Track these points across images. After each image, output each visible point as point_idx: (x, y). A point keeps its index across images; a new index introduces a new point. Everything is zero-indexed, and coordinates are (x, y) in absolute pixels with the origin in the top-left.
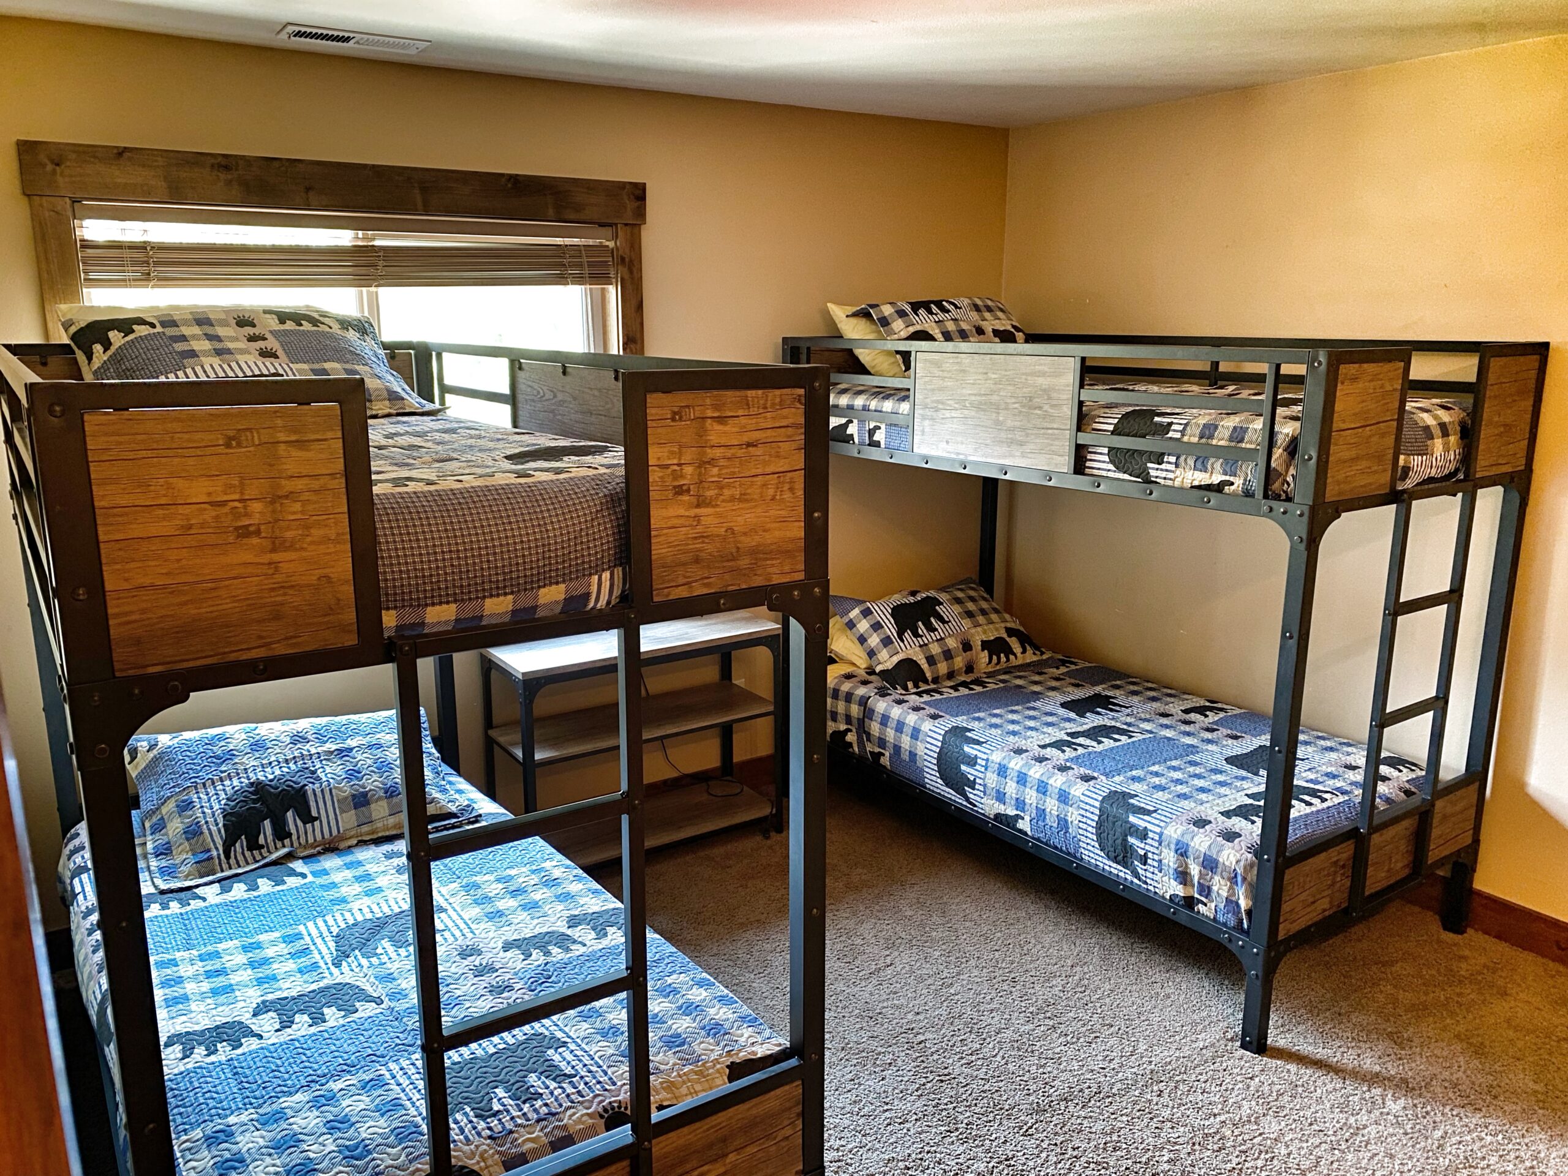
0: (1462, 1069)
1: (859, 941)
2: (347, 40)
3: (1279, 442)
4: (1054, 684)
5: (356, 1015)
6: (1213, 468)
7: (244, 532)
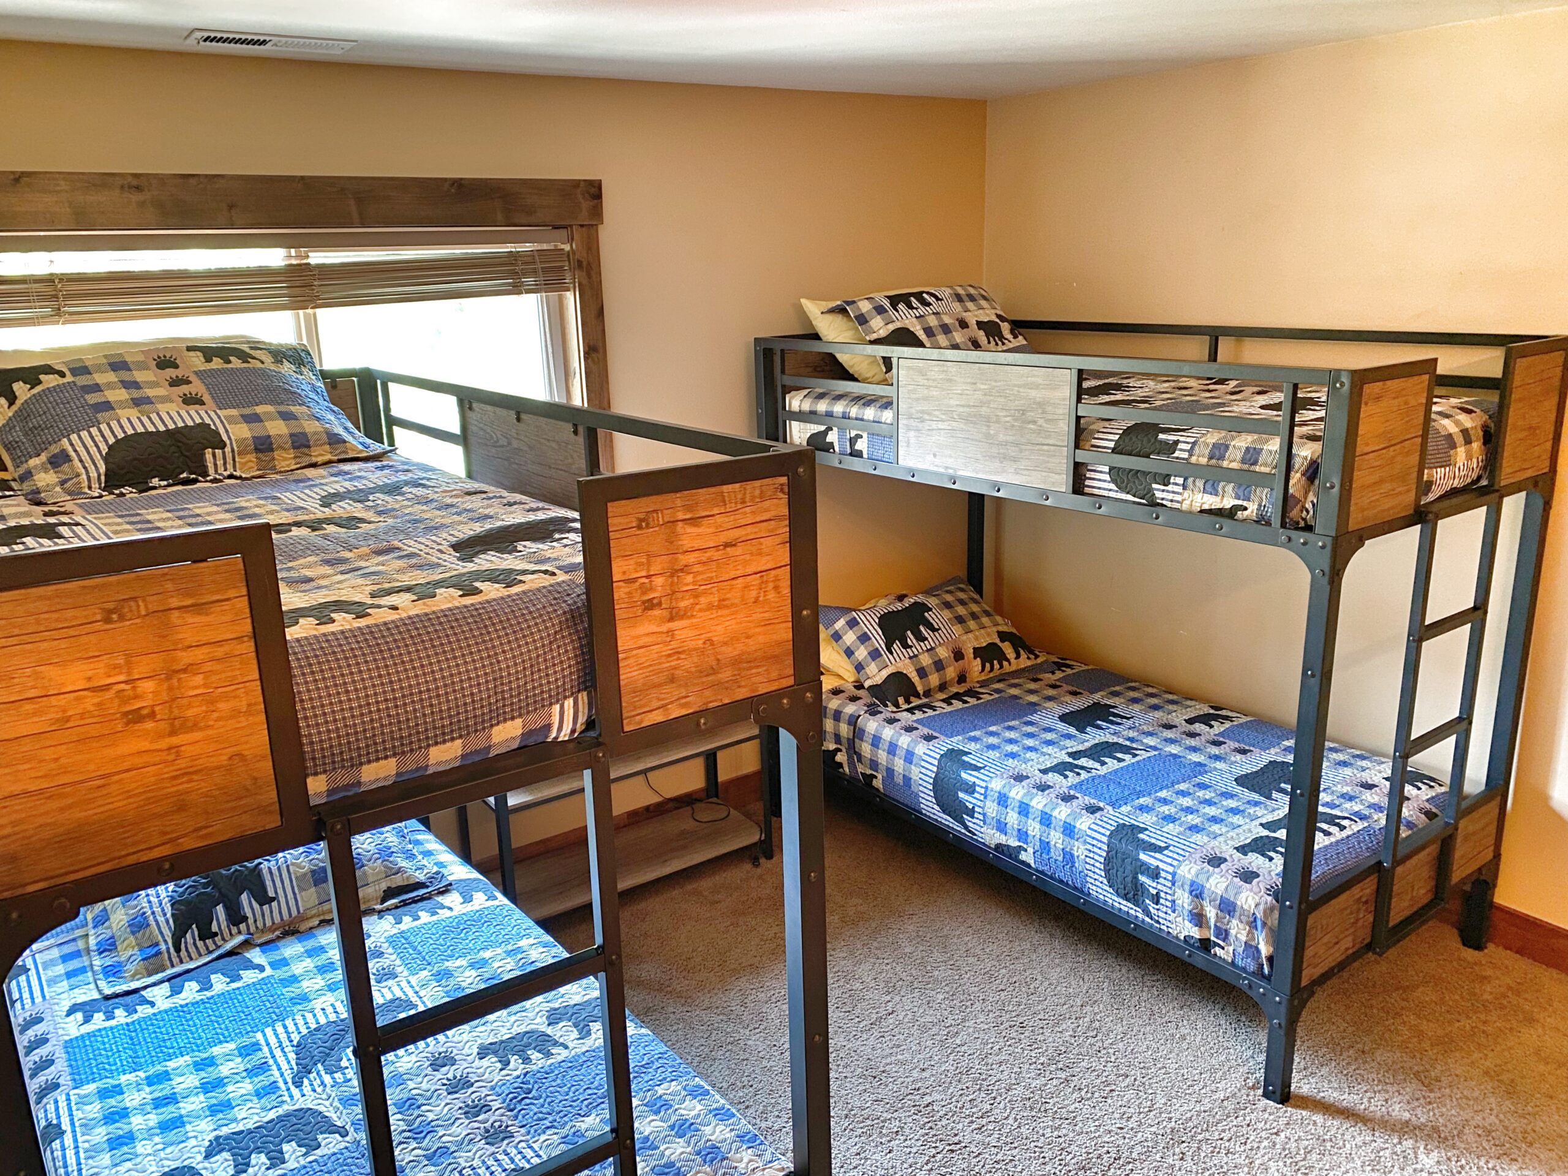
0: (1495, 1112)
1: (858, 985)
2: (264, 42)
3: (1296, 467)
4: (1051, 692)
5: (318, 1152)
6: (1224, 491)
7: (135, 717)
